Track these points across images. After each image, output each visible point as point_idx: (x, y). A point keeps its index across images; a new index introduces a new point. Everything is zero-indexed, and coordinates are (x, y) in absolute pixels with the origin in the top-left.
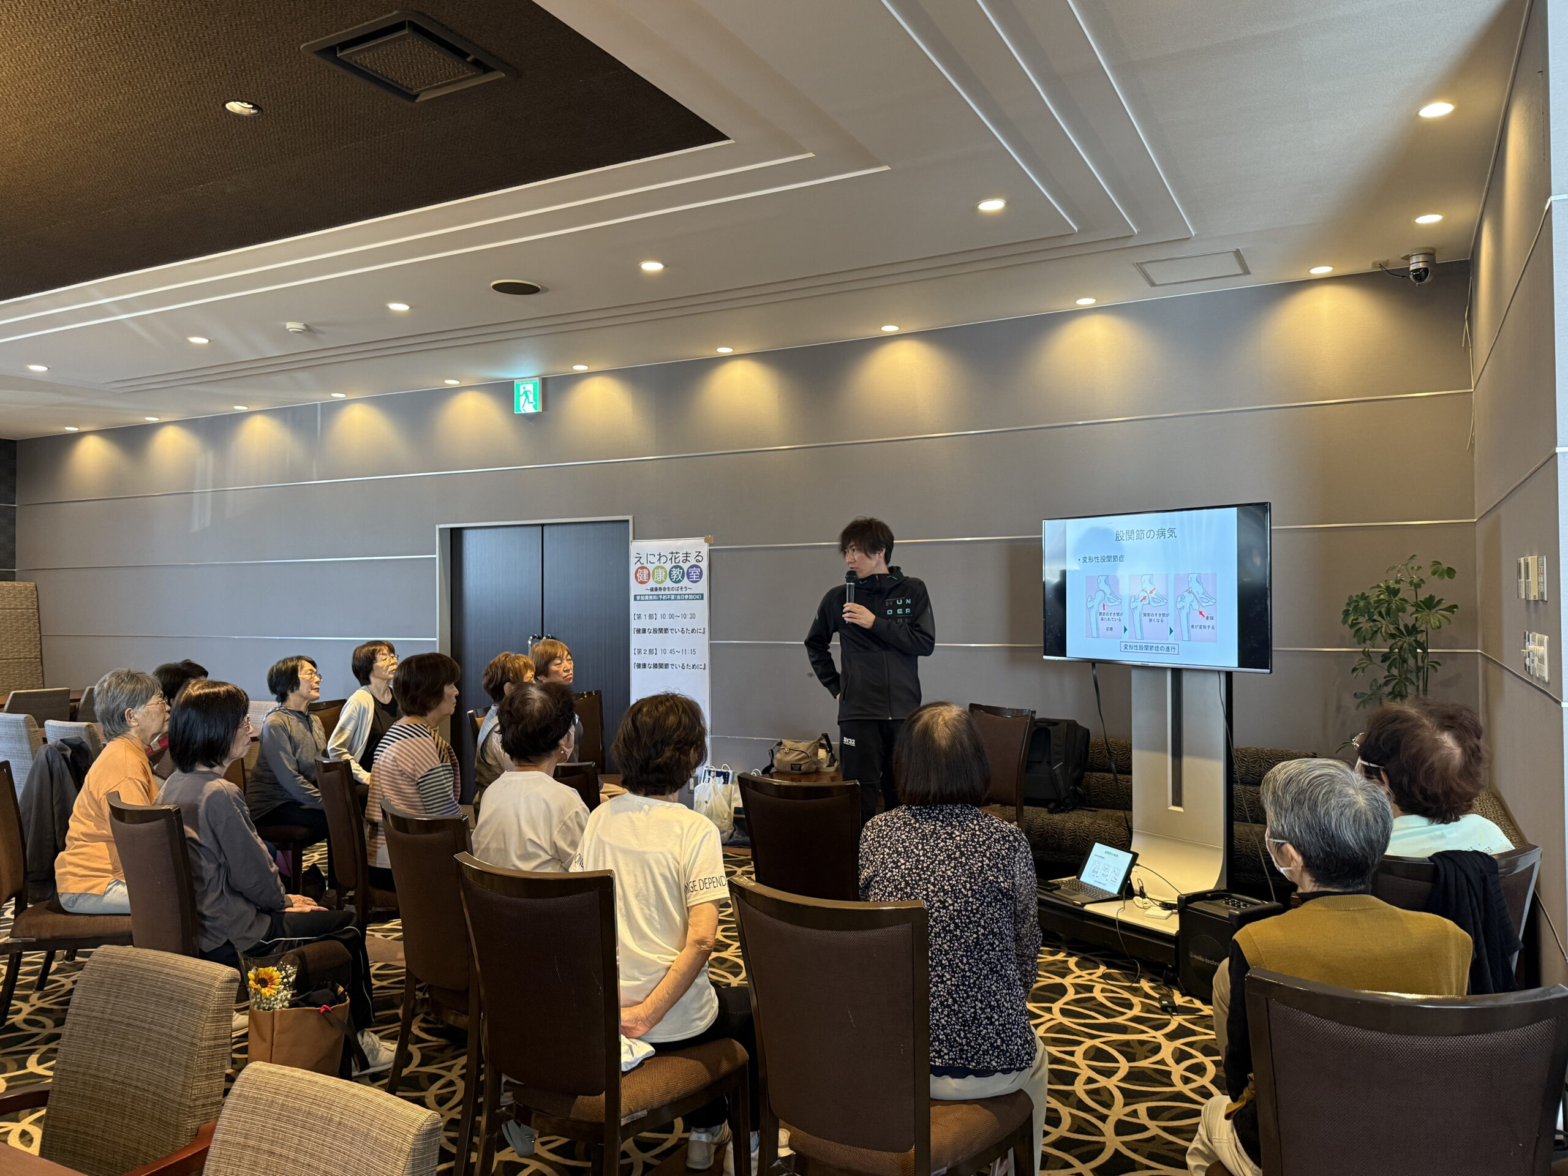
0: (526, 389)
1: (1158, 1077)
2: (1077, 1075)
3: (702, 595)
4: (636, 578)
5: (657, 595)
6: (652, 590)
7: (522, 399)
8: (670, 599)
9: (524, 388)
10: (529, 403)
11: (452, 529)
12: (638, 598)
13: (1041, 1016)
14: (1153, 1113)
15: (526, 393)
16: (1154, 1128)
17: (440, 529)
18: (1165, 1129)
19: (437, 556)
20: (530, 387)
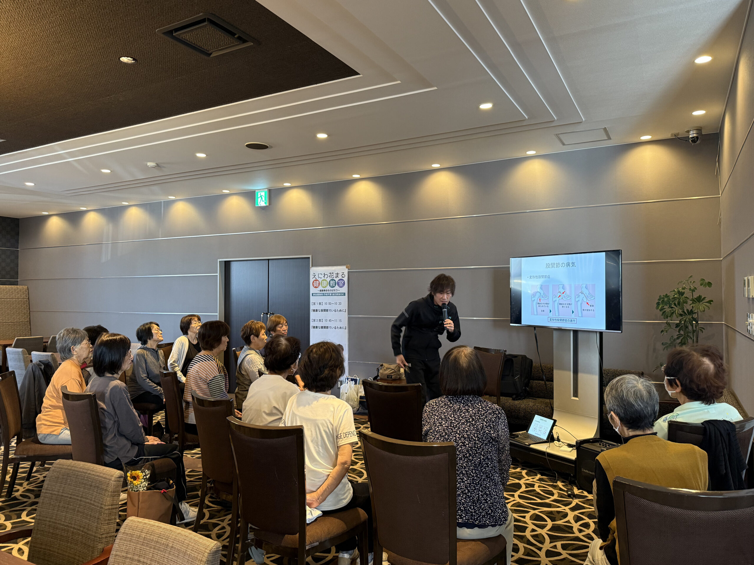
0: (261, 195)
1: (567, 529)
2: (527, 527)
3: (345, 293)
4: (313, 285)
5: (323, 293)
6: (320, 291)
7: (259, 199)
8: (329, 295)
9: (260, 194)
10: (262, 201)
11: (225, 261)
12: (314, 294)
13: (509, 499)
14: (564, 547)
15: (261, 196)
16: (565, 554)
17: (220, 261)
18: (570, 555)
19: (218, 274)
20: (263, 194)
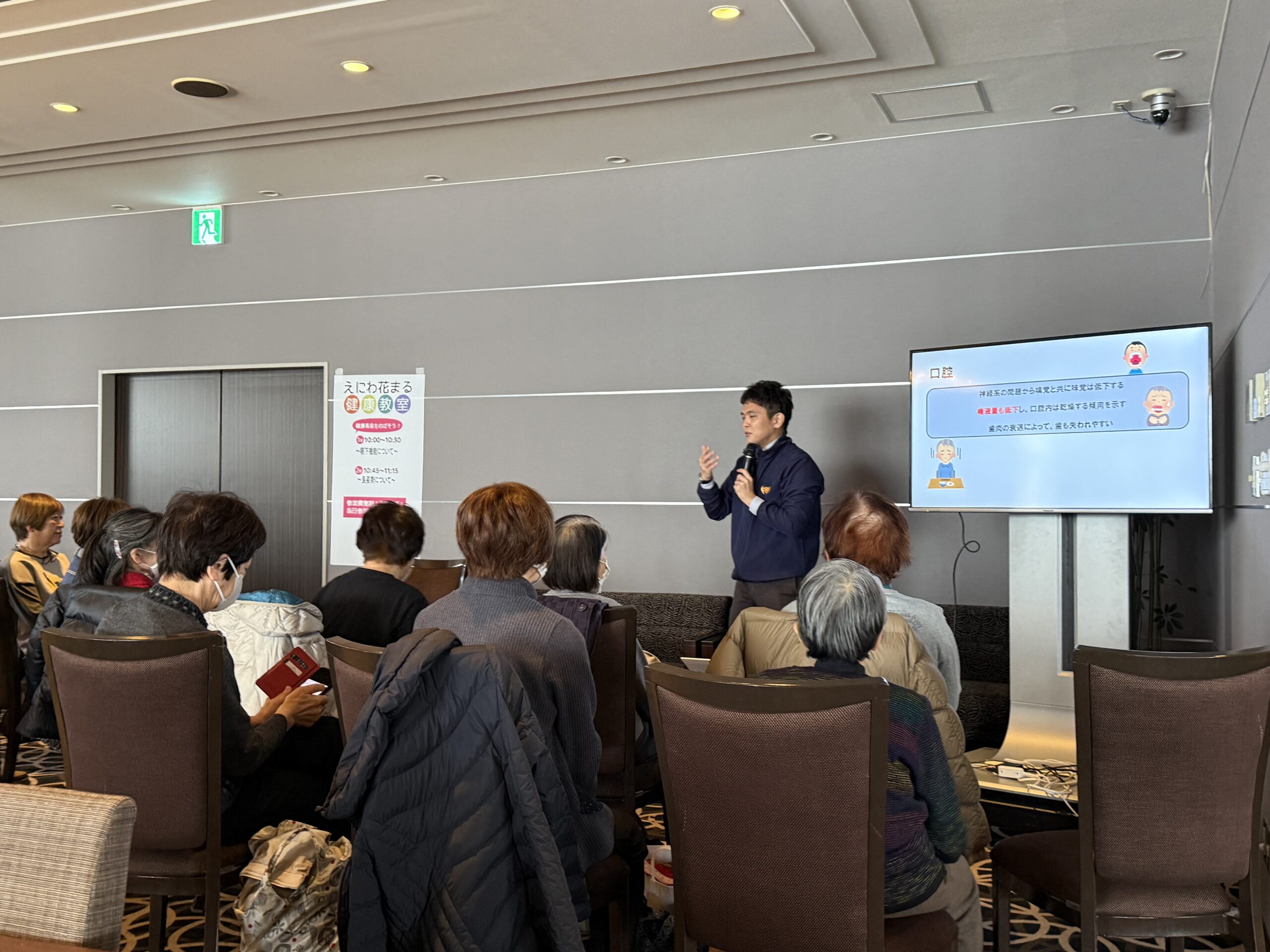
0: (207, 218)
7: (202, 229)
9: (204, 217)
10: (210, 233)
11: (117, 375)
15: (206, 222)
17: (104, 376)
19: (99, 406)
20: (211, 216)
